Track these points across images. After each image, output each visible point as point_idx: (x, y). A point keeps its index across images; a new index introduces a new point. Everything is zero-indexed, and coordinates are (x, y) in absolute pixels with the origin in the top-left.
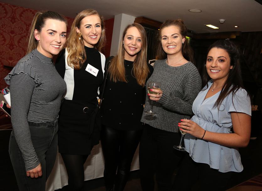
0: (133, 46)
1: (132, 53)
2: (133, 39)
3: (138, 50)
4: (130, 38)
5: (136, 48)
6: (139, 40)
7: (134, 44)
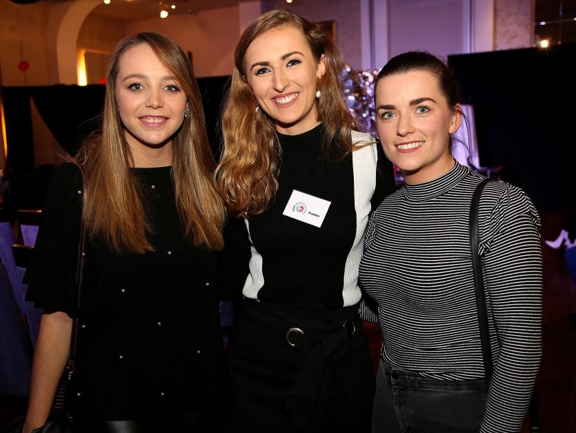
0: (156, 112)
1: (155, 136)
2: (149, 86)
3: (173, 125)
4: (135, 87)
5: (167, 119)
6: (170, 87)
7: (156, 103)
